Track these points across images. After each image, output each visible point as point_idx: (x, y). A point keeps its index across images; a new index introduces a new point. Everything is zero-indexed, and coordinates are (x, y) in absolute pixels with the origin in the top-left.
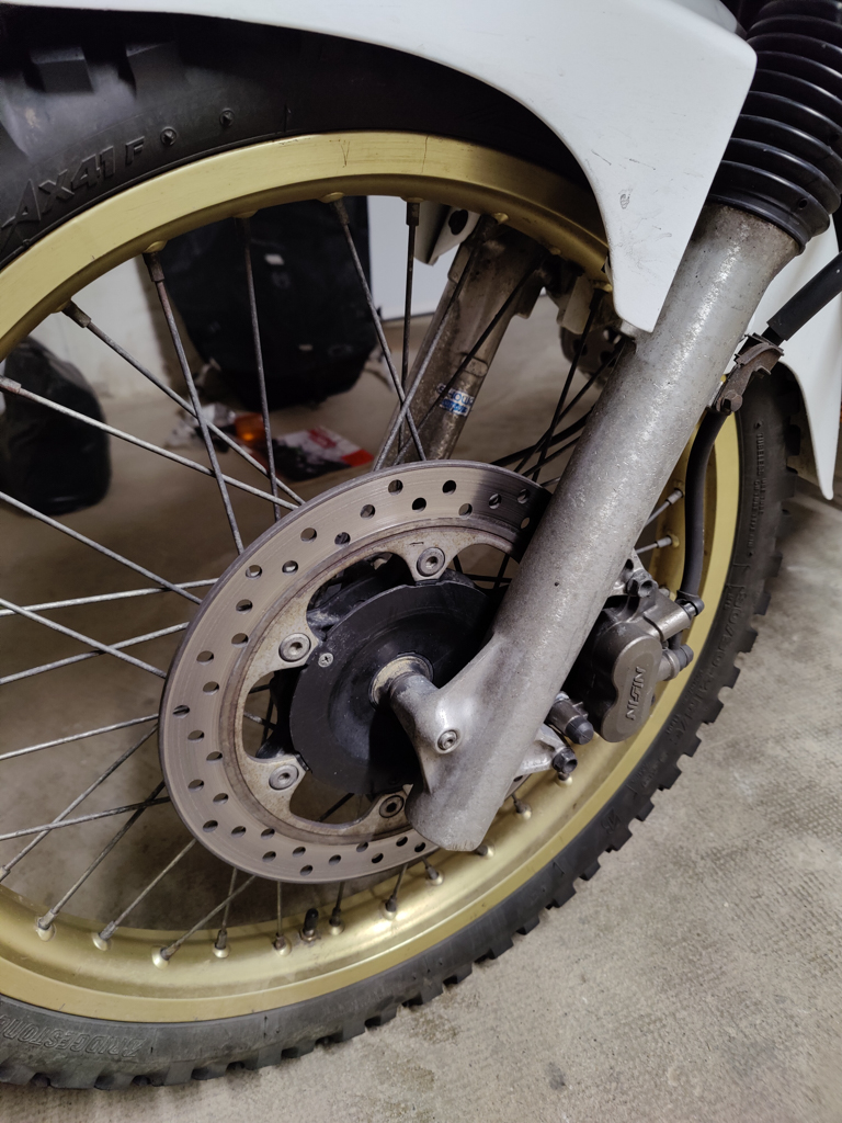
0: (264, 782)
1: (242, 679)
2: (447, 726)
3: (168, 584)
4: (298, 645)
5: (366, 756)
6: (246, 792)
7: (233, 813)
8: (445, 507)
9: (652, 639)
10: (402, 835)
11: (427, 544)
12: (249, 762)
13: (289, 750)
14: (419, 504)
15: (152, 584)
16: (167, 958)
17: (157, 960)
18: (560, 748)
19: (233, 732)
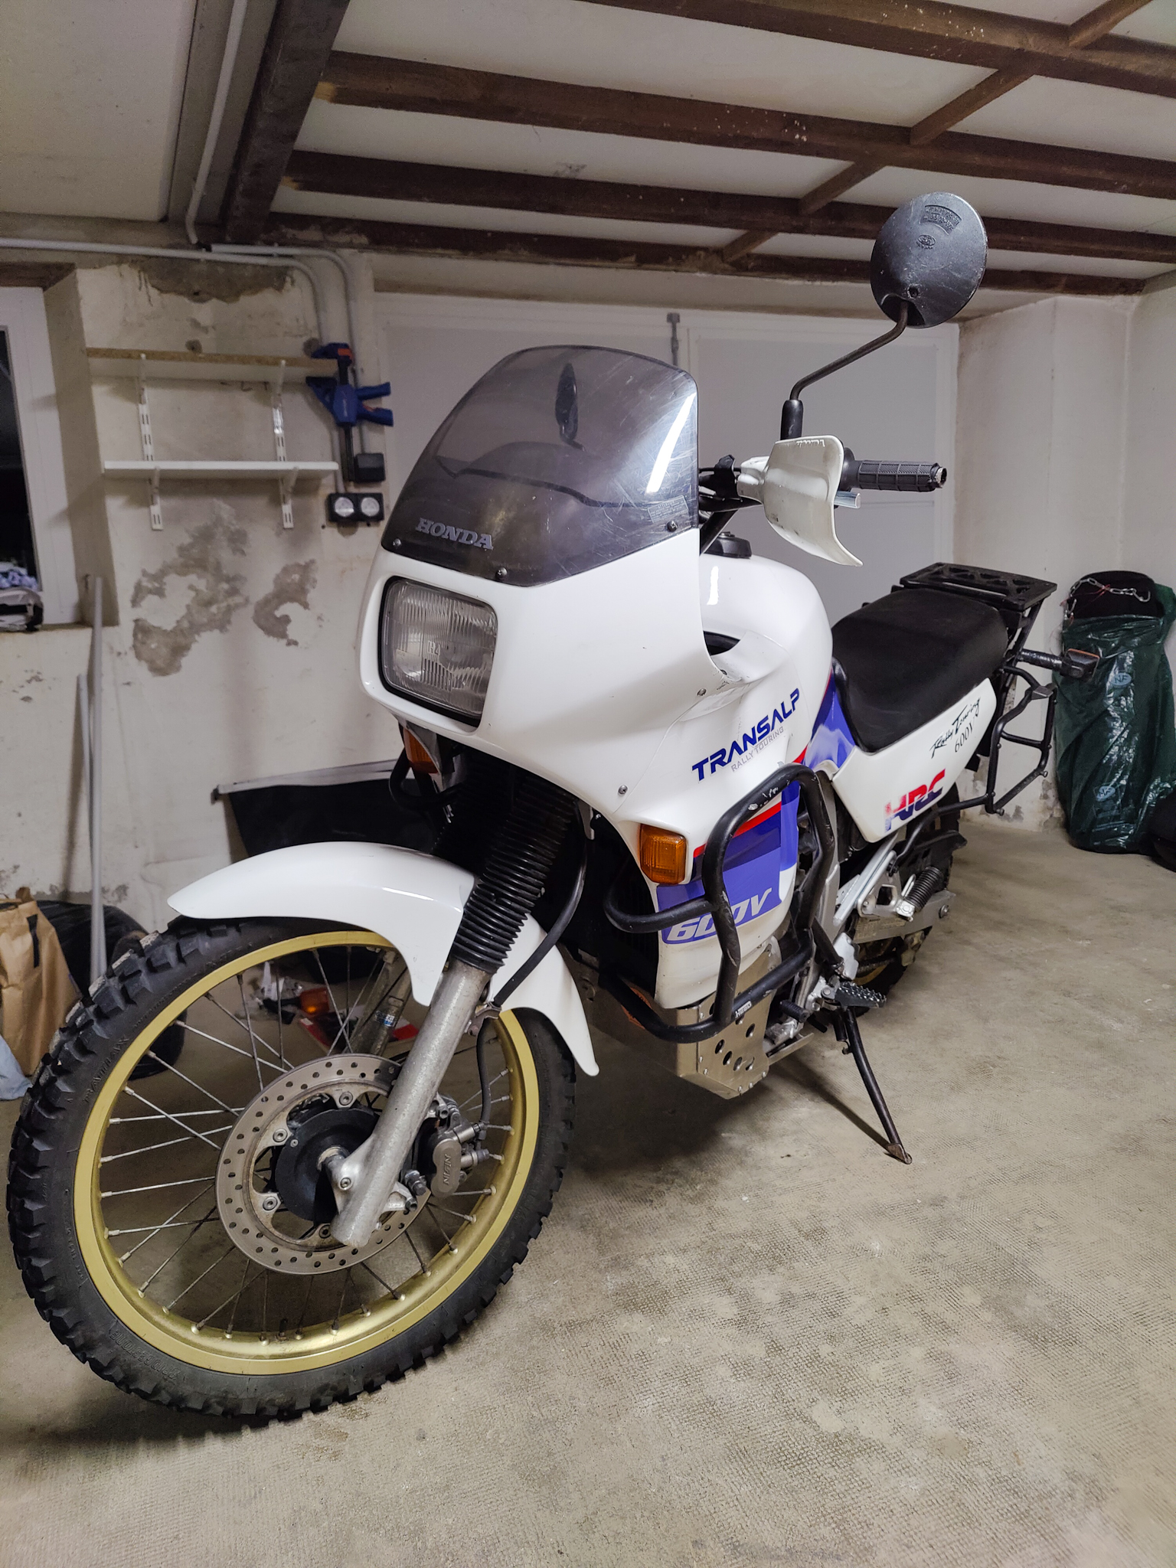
0: (261, 1205)
1: (255, 1149)
2: (345, 1176)
3: (228, 1108)
4: (281, 1135)
5: (313, 1199)
6: (251, 1209)
7: (244, 1220)
8: (353, 1075)
9: (454, 1141)
10: (332, 1252)
11: (344, 1091)
12: (253, 1192)
13: (274, 1191)
14: (340, 1073)
15: (220, 1107)
16: (200, 1329)
17: (194, 1329)
18: (409, 1197)
19: (248, 1175)
